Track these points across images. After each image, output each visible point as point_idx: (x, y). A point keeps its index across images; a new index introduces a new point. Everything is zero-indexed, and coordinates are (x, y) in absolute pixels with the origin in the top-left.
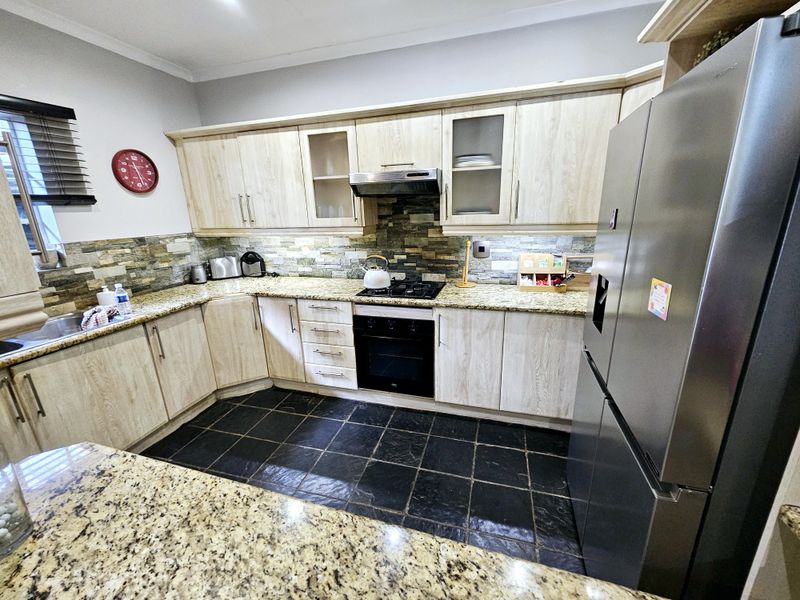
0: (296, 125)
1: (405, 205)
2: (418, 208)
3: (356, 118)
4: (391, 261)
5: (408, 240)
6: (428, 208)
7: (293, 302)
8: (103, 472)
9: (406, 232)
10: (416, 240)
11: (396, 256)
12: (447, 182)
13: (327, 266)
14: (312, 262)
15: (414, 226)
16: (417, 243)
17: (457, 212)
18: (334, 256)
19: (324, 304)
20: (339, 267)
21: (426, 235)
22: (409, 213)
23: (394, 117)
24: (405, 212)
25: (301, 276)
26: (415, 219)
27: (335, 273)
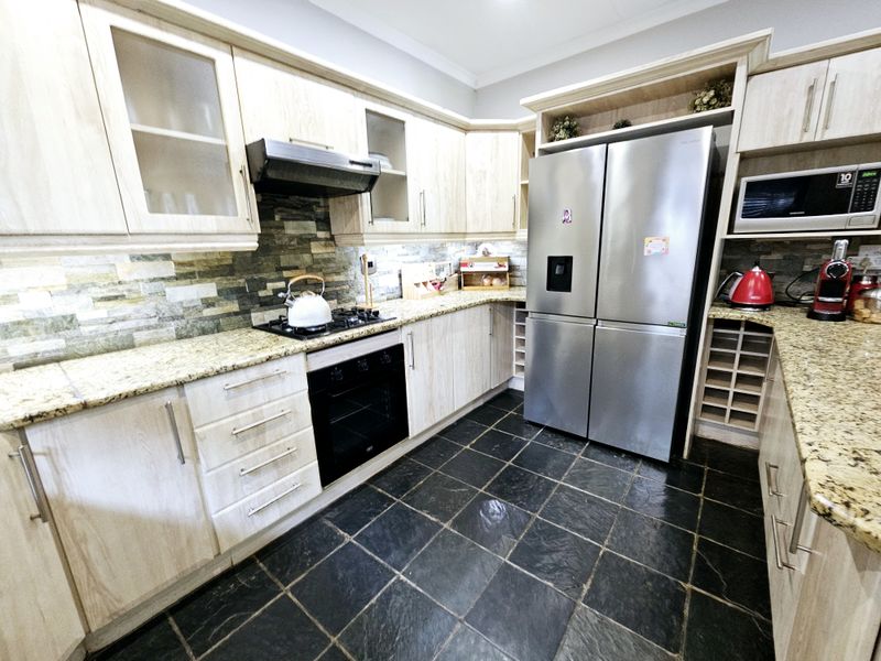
1: (275, 206)
2: (294, 212)
4: (262, 294)
5: (285, 260)
6: (307, 214)
7: (171, 397)
8: (856, 459)
9: (281, 247)
10: (298, 259)
11: (269, 285)
13: (116, 327)
15: (292, 238)
16: (297, 263)
18: (134, 301)
19: (253, 373)
20: (154, 321)
21: (308, 250)
22: (283, 219)
23: (298, 72)
24: (277, 218)
25: (17, 367)
26: (292, 228)
27: (139, 337)
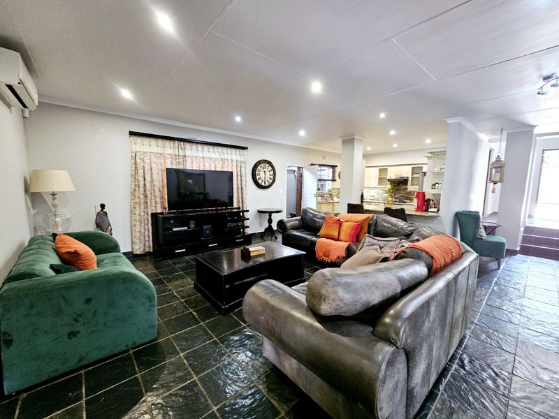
0: (377, 167)
1: (400, 184)
2: (403, 184)
3: (390, 166)
5: (400, 192)
6: (405, 185)
9: (400, 190)
12: (410, 179)
14: (374, 196)
16: (402, 193)
17: (412, 185)
18: (380, 195)
21: (405, 191)
26: (403, 187)
